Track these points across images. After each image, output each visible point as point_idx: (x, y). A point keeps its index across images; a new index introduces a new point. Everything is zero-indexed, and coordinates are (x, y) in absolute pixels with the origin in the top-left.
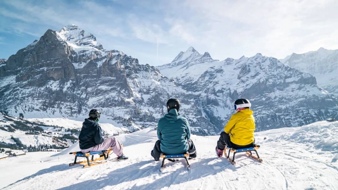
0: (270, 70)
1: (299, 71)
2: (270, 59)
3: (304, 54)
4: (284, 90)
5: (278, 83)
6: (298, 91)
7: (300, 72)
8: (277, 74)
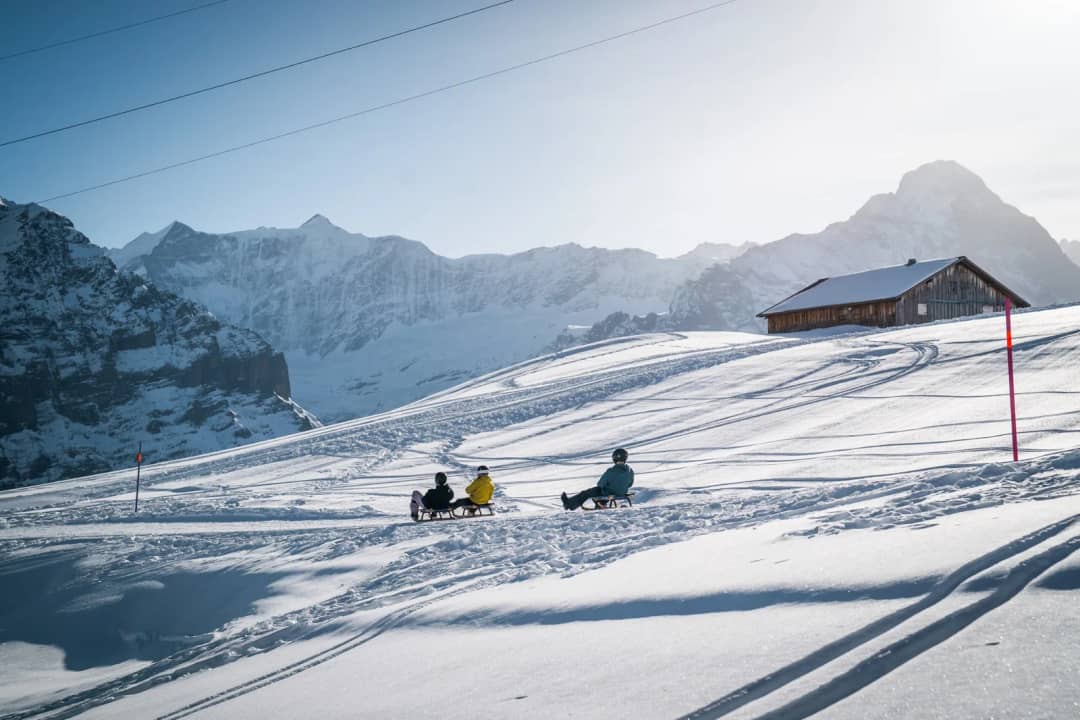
0: (21, 283)
1: (201, 314)
2: (24, 215)
3: (232, 239)
4: (106, 420)
5: (64, 374)
6: (185, 427)
7: (204, 319)
8: (67, 317)
